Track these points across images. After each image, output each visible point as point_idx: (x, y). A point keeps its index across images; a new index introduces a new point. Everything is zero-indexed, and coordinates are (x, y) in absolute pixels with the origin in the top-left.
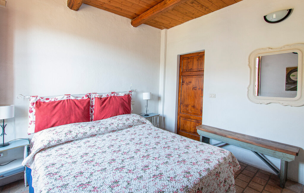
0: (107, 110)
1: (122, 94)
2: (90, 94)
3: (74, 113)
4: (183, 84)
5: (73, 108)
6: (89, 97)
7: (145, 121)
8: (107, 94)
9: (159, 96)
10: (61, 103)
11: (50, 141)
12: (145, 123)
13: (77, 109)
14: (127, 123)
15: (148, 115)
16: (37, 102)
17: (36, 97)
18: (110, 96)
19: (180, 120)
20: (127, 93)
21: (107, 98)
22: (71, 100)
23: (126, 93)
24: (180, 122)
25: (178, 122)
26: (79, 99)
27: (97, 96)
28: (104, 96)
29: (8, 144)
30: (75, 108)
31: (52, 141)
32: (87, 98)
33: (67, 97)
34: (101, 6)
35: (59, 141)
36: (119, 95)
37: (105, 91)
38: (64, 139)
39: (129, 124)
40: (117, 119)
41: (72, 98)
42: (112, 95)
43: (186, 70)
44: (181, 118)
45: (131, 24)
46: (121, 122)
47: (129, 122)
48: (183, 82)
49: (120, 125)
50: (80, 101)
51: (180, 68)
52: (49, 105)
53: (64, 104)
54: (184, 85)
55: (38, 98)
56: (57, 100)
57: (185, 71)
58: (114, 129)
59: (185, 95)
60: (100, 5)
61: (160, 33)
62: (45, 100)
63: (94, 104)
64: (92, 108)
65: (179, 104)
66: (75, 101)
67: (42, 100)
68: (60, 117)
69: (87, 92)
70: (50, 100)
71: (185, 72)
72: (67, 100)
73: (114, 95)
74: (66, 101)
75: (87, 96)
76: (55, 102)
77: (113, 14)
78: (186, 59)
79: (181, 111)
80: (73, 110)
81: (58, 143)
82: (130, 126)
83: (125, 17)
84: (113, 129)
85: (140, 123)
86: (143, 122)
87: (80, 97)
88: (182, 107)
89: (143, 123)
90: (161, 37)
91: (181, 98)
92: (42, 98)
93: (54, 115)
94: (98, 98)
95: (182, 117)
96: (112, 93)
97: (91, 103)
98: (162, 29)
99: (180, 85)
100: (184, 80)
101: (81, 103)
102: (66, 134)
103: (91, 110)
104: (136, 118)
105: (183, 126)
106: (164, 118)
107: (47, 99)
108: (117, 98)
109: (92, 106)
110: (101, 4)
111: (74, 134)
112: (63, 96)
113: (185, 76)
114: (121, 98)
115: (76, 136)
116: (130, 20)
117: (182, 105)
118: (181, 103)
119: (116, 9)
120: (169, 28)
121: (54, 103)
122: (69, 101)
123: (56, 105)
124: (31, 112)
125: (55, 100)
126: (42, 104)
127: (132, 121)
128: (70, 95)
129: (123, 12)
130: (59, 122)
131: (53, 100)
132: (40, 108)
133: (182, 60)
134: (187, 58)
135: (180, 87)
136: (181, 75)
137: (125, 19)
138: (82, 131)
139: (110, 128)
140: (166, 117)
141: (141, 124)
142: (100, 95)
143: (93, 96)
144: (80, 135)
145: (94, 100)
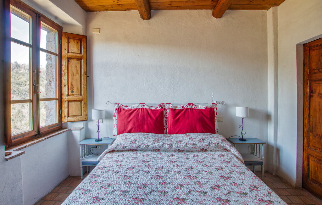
0: (182, 125)
1: (202, 107)
2: (163, 104)
3: (146, 122)
4: (311, 96)
5: (145, 117)
6: (162, 107)
7: (229, 148)
8: (182, 105)
9: (269, 113)
10: (136, 111)
11: (117, 145)
12: (229, 151)
13: (149, 119)
14: (198, 145)
15: (245, 140)
16: (119, 108)
17: (118, 104)
18: (186, 108)
19: (308, 161)
20: (210, 105)
21: (182, 110)
22: (145, 109)
23: (207, 105)
24: (308, 165)
25: (305, 163)
26: (153, 108)
27: (170, 107)
28: (179, 107)
29: (101, 140)
30: (147, 118)
31: (119, 145)
32: (160, 108)
33: (142, 106)
34: (171, 7)
35: (124, 147)
36: (198, 107)
37: (180, 102)
38: (128, 146)
39: (202, 147)
40: (189, 137)
41: (146, 107)
42: (189, 107)
43: (318, 69)
44: (311, 159)
45: (213, 16)
46: (192, 142)
47: (202, 144)
48: (312, 92)
49: (189, 145)
50: (153, 111)
51: (306, 66)
52: (126, 112)
53: (138, 112)
54: (314, 98)
55: (120, 105)
56: (134, 108)
57: (315, 71)
58: (180, 149)
59: (317, 117)
60: (169, 6)
61: (264, 16)
62: (125, 107)
63: (168, 116)
64: (166, 120)
65: (305, 131)
66: (149, 110)
67: (122, 107)
68: (134, 124)
69: (160, 102)
70: (129, 107)
71: (315, 73)
72: (142, 109)
73: (192, 107)
74: (140, 109)
75: (160, 106)
76: (131, 109)
77: (188, 11)
78: (315, 48)
79: (311, 145)
80: (146, 119)
81: (123, 149)
82: (204, 150)
83: (204, 10)
84: (178, 149)
85: (219, 149)
86: (224, 148)
87: (154, 107)
88: (311, 137)
89: (226, 150)
90: (267, 22)
91: (309, 122)
92: (122, 105)
93: (129, 122)
94: (172, 109)
95: (312, 156)
96: (189, 104)
97: (164, 114)
98: (267, 9)
99: (306, 97)
100: (314, 88)
101: (153, 113)
102: (131, 142)
103: (166, 122)
104: (214, 141)
105: (315, 173)
106: (278, 150)
107: (127, 106)
108: (194, 110)
109: (167, 118)
110: (169, 4)
111: (138, 144)
112: (138, 105)
113: (315, 81)
114: (201, 111)
115: (139, 146)
116: (211, 12)
117: (311, 134)
118: (310, 131)
119: (187, 4)
120: (280, 4)
121: (131, 111)
122: (143, 109)
123: (131, 112)
124: (115, 116)
125: (132, 108)
126: (122, 110)
127: (207, 143)
128: (144, 104)
129: (196, 4)
130: (133, 129)
131: (130, 108)
132: (120, 114)
133: (308, 51)
134: (318, 48)
135: (307, 101)
136: (307, 80)
137: (203, 12)
138: (146, 142)
139: (175, 146)
140: (281, 149)
141: (221, 150)
142: (173, 106)
143: (167, 107)
144: (143, 146)
145: (168, 111)
